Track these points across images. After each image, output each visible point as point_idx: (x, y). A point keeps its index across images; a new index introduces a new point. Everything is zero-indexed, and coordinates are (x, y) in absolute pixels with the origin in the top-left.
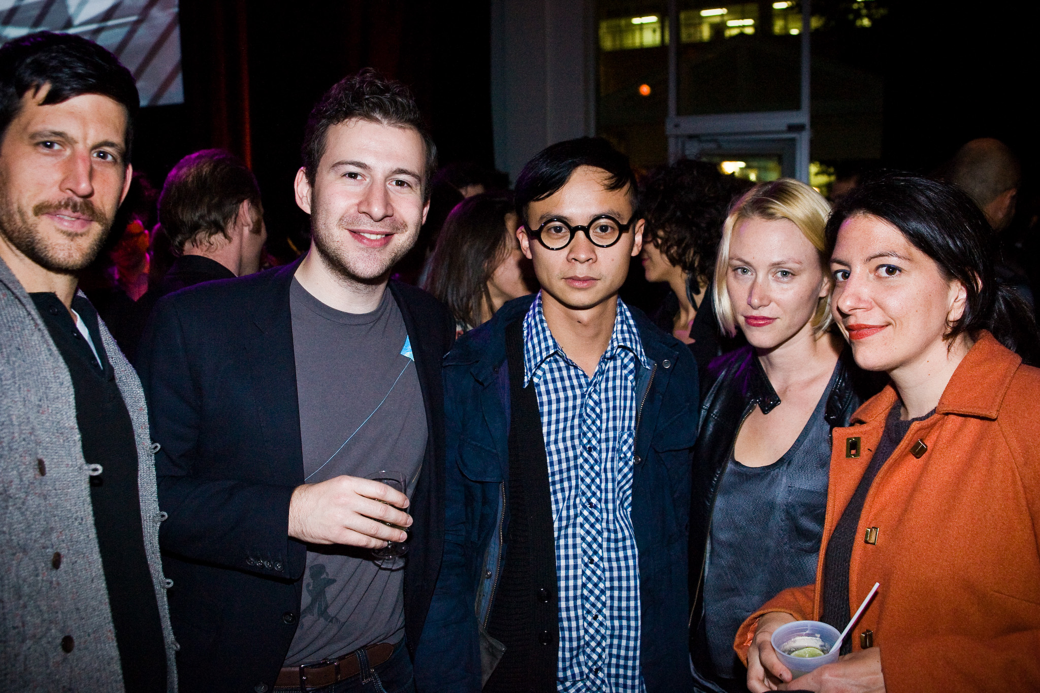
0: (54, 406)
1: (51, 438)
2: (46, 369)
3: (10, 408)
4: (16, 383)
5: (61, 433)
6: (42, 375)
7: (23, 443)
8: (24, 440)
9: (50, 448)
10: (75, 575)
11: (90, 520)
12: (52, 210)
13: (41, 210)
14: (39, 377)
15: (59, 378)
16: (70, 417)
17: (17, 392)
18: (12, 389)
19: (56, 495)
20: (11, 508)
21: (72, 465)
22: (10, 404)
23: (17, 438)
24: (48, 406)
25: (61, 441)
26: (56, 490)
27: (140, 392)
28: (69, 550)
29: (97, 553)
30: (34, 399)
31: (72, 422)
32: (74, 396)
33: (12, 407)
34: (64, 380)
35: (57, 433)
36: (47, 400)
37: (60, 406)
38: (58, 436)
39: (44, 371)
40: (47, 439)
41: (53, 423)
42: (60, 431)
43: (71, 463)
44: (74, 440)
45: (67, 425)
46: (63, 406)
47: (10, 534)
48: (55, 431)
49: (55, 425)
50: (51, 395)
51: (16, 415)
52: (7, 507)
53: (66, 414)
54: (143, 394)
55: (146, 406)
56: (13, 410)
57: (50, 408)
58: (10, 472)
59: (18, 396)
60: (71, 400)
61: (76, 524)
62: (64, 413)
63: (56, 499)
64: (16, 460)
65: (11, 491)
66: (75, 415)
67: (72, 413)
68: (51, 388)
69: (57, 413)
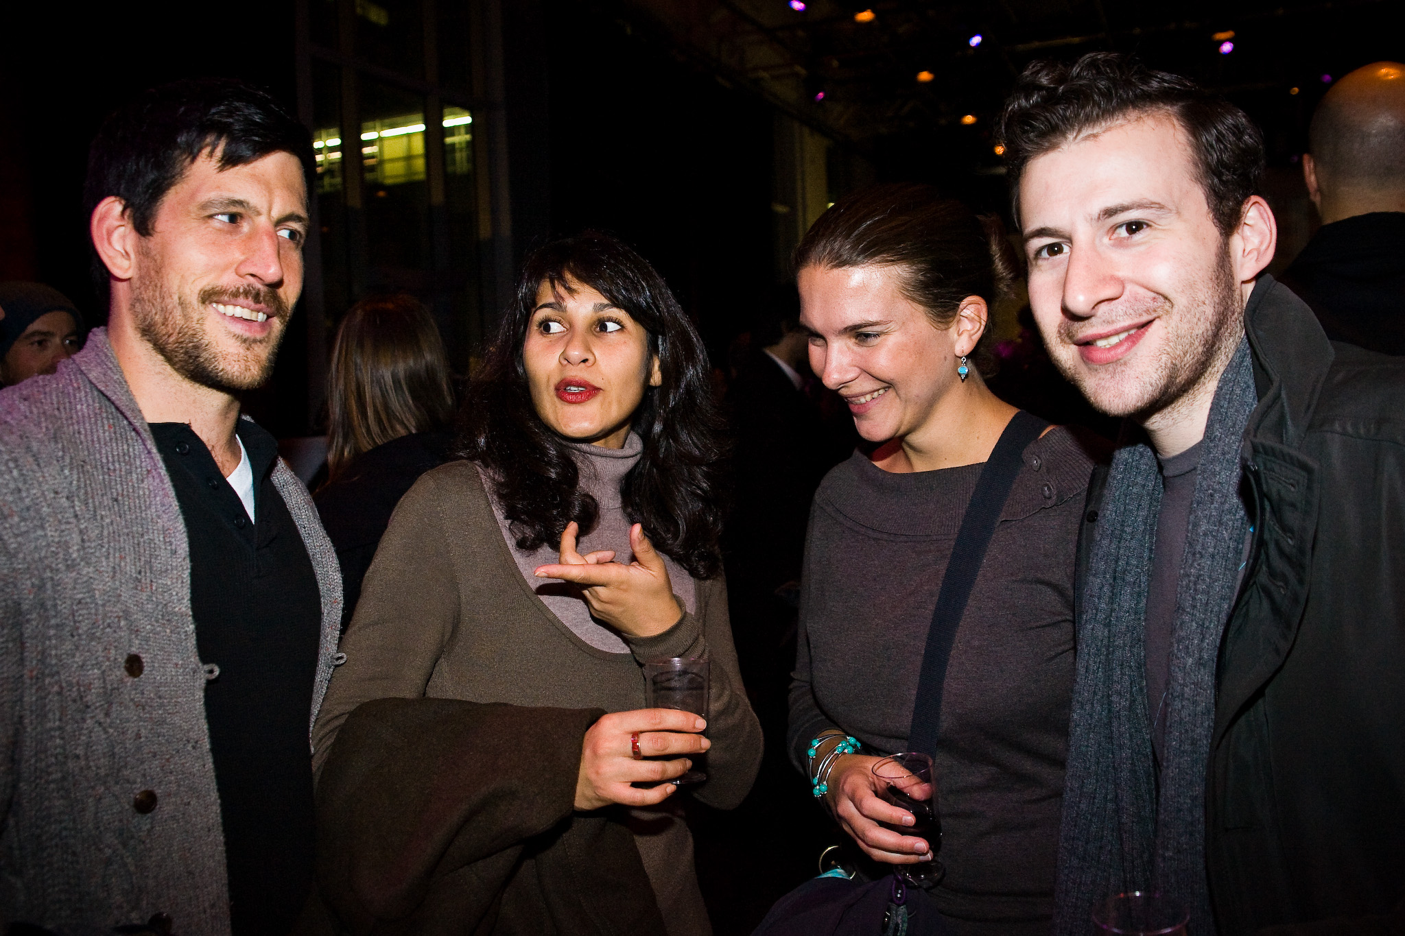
0: (160, 581)
1: (152, 625)
2: (154, 530)
3: (92, 580)
4: (102, 547)
5: (168, 620)
6: (146, 537)
7: (108, 630)
8: (109, 626)
9: (152, 639)
10: (187, 822)
11: (206, 745)
12: (226, 298)
13: (210, 297)
14: (142, 540)
15: (171, 545)
16: (183, 599)
17: (103, 559)
18: (97, 554)
19: (161, 706)
20: (89, 721)
21: (182, 665)
22: (91, 575)
23: (101, 622)
24: (152, 581)
25: (168, 631)
26: (160, 697)
27: (337, 577)
28: (179, 786)
29: (215, 791)
30: (130, 569)
31: (184, 606)
32: (189, 571)
33: (95, 579)
34: (178, 548)
35: (163, 619)
36: (151, 572)
37: (169, 583)
38: (164, 624)
39: (151, 531)
40: (148, 627)
41: (157, 606)
42: (167, 617)
43: (180, 662)
44: (186, 632)
45: (177, 609)
46: (173, 583)
47: (87, 758)
48: (160, 617)
49: (160, 608)
50: (157, 565)
51: (99, 590)
52: (84, 720)
53: (177, 594)
54: (341, 581)
55: (342, 598)
56: (96, 582)
57: (155, 585)
58: (88, 670)
59: (104, 564)
60: (185, 576)
61: (189, 748)
62: (174, 593)
63: (160, 712)
64: (98, 653)
65: (89, 697)
66: (189, 598)
67: (186, 593)
68: (158, 556)
69: (165, 592)
